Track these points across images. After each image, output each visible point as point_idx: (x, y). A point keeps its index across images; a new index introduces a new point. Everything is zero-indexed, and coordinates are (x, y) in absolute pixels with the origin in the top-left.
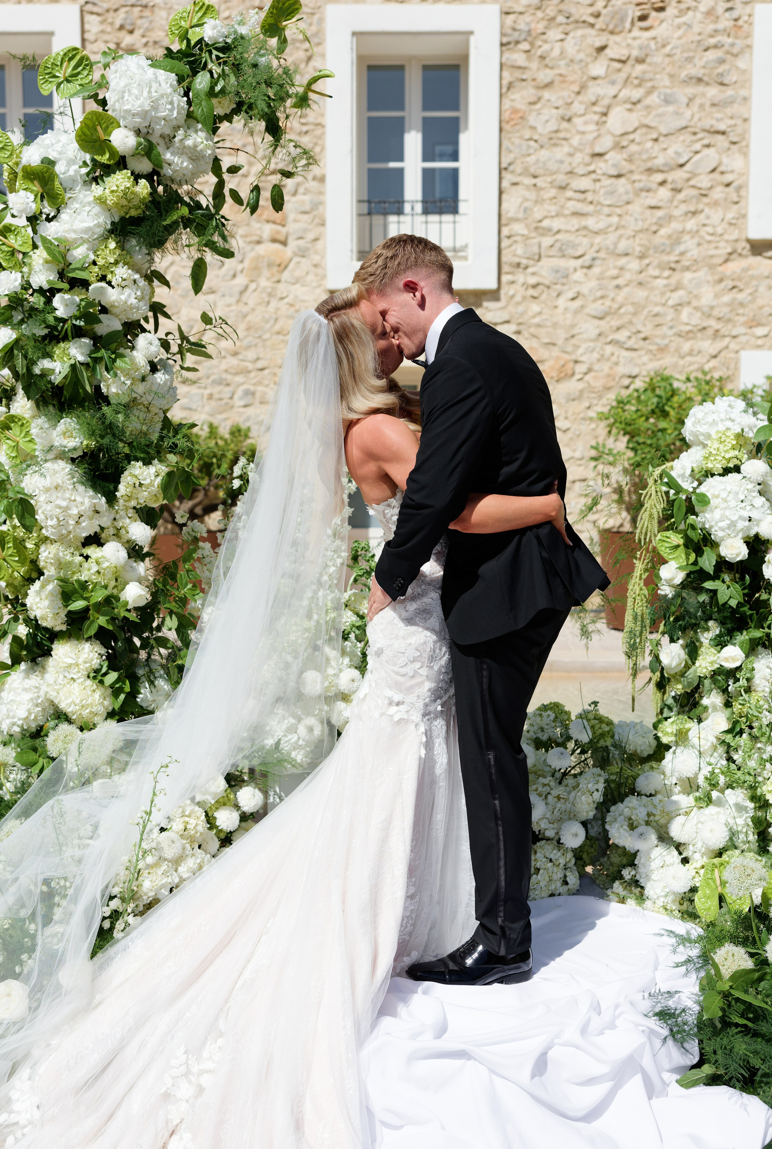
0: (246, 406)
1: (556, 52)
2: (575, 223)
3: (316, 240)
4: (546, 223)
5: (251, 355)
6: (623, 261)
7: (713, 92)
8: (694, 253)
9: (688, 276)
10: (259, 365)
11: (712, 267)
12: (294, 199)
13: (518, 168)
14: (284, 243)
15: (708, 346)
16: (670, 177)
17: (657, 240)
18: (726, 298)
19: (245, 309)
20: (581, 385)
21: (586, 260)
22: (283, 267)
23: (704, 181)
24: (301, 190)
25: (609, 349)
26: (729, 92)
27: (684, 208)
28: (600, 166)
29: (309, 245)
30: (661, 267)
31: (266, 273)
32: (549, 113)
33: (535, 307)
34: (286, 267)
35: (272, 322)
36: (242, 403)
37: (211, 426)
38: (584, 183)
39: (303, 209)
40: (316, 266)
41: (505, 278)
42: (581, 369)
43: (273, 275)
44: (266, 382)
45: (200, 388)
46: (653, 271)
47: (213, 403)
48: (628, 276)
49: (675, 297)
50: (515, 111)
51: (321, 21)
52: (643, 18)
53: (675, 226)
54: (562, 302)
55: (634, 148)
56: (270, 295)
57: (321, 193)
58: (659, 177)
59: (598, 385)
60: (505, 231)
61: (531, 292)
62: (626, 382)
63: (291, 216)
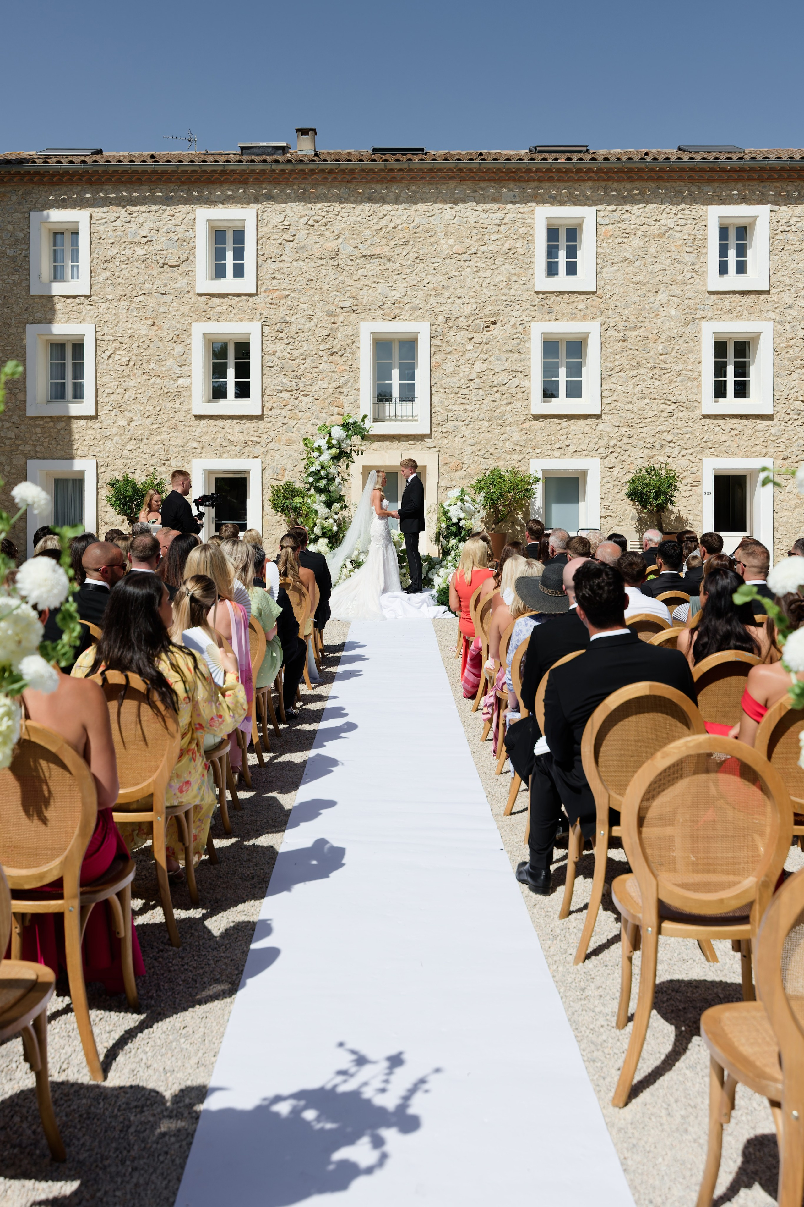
1: (453, 340)
2: (462, 407)
4: (450, 407)
6: (482, 422)
7: (516, 356)
8: (510, 419)
9: (508, 428)
11: (517, 425)
12: (347, 398)
13: (438, 385)
14: (343, 415)
15: (517, 457)
16: (500, 389)
17: (495, 414)
18: (524, 438)
20: (465, 473)
21: (467, 422)
23: (513, 391)
24: (350, 394)
25: (476, 458)
26: (523, 356)
27: (506, 401)
28: (471, 384)
30: (497, 425)
32: (450, 364)
33: (446, 441)
38: (465, 391)
39: (350, 402)
41: (433, 429)
42: (465, 466)
46: (494, 427)
48: (484, 428)
49: (503, 437)
50: (437, 363)
51: (358, 328)
52: (487, 327)
53: (502, 408)
54: (457, 439)
55: (485, 377)
57: (358, 395)
58: (496, 389)
59: (472, 472)
60: (433, 410)
61: (444, 435)
62: (484, 471)
63: (346, 405)
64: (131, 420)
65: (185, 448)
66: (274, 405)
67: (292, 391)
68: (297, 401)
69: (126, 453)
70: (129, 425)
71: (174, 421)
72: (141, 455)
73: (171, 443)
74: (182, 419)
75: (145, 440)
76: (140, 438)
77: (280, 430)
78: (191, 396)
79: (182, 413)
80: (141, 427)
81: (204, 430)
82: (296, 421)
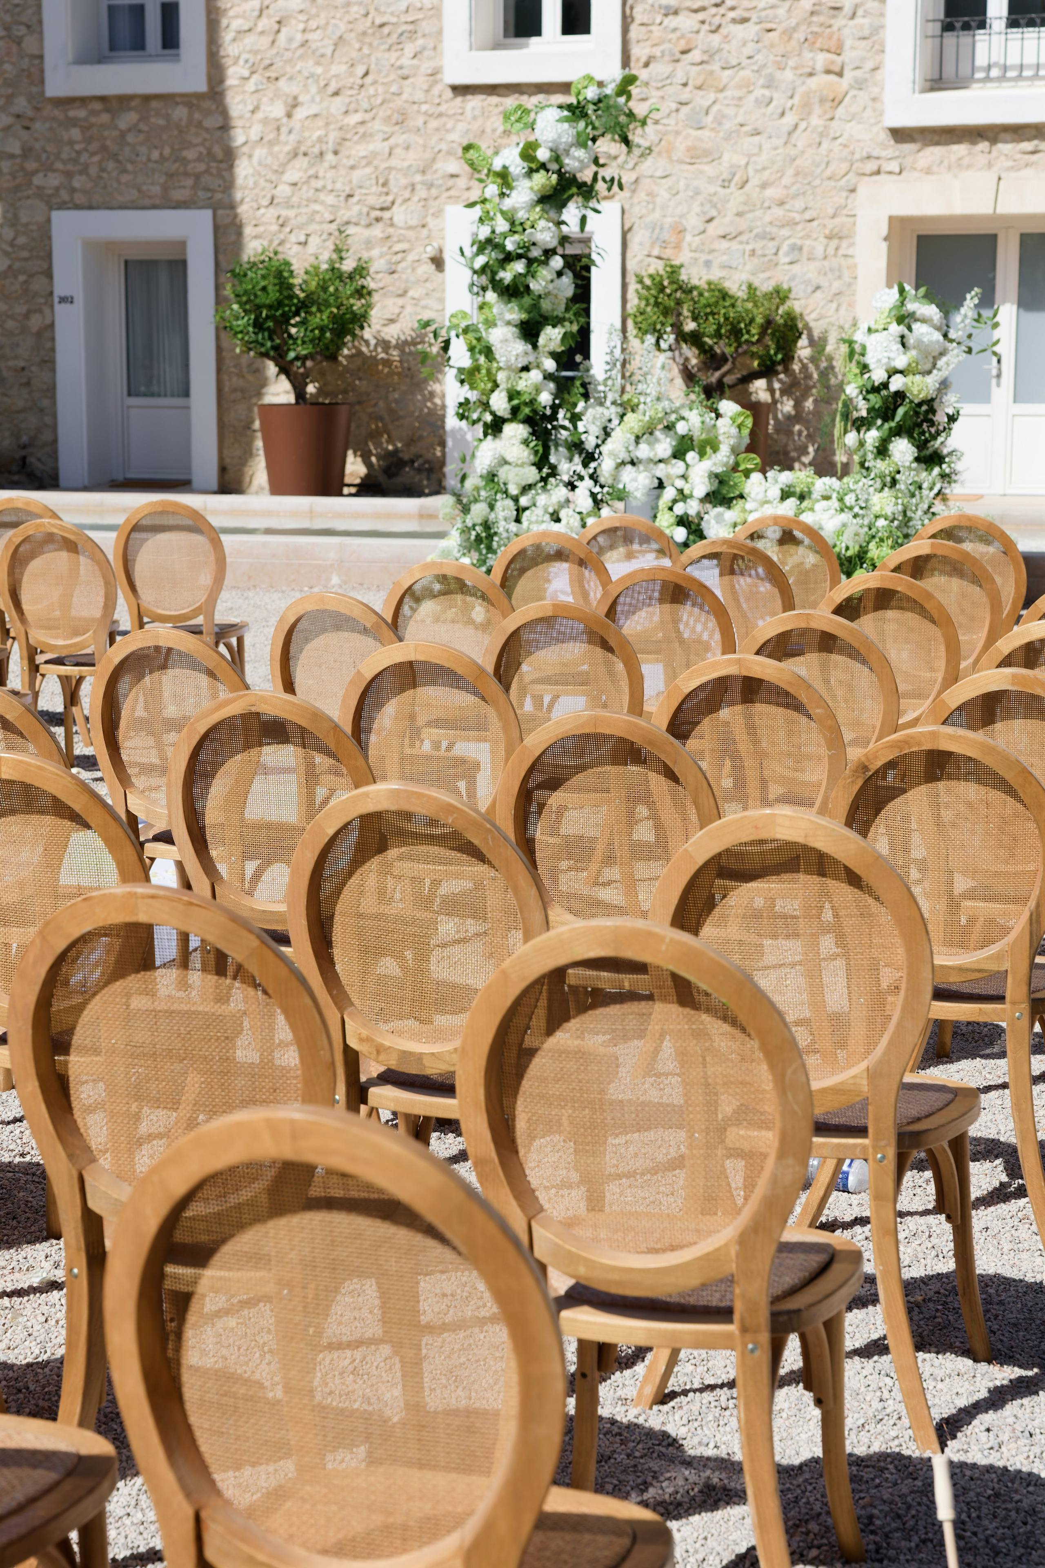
0: (791, 263)
3: (875, 69)
5: (799, 204)
10: (808, 215)
12: (851, 23)
14: (840, 74)
19: (793, 152)
22: (837, 102)
24: (860, 12)
29: (867, 76)
31: (817, 110)
34: (840, 102)
35: (823, 166)
36: (788, 260)
37: (750, 286)
39: (861, 35)
40: (874, 100)
43: (825, 112)
44: (814, 235)
45: (741, 243)
47: (755, 260)
56: (821, 135)
57: (882, 15)
63: (848, 43)
64: (294, 104)
65: (428, 177)
66: (657, 51)
67: (703, 9)
68: (716, 39)
69: (283, 190)
70: (289, 115)
71: (399, 102)
72: (322, 196)
73: (394, 162)
74: (420, 96)
75: (330, 157)
76: (316, 150)
77: (671, 121)
78: (440, 32)
79: (421, 81)
80: (320, 122)
81: (476, 126)
82: (712, 96)
